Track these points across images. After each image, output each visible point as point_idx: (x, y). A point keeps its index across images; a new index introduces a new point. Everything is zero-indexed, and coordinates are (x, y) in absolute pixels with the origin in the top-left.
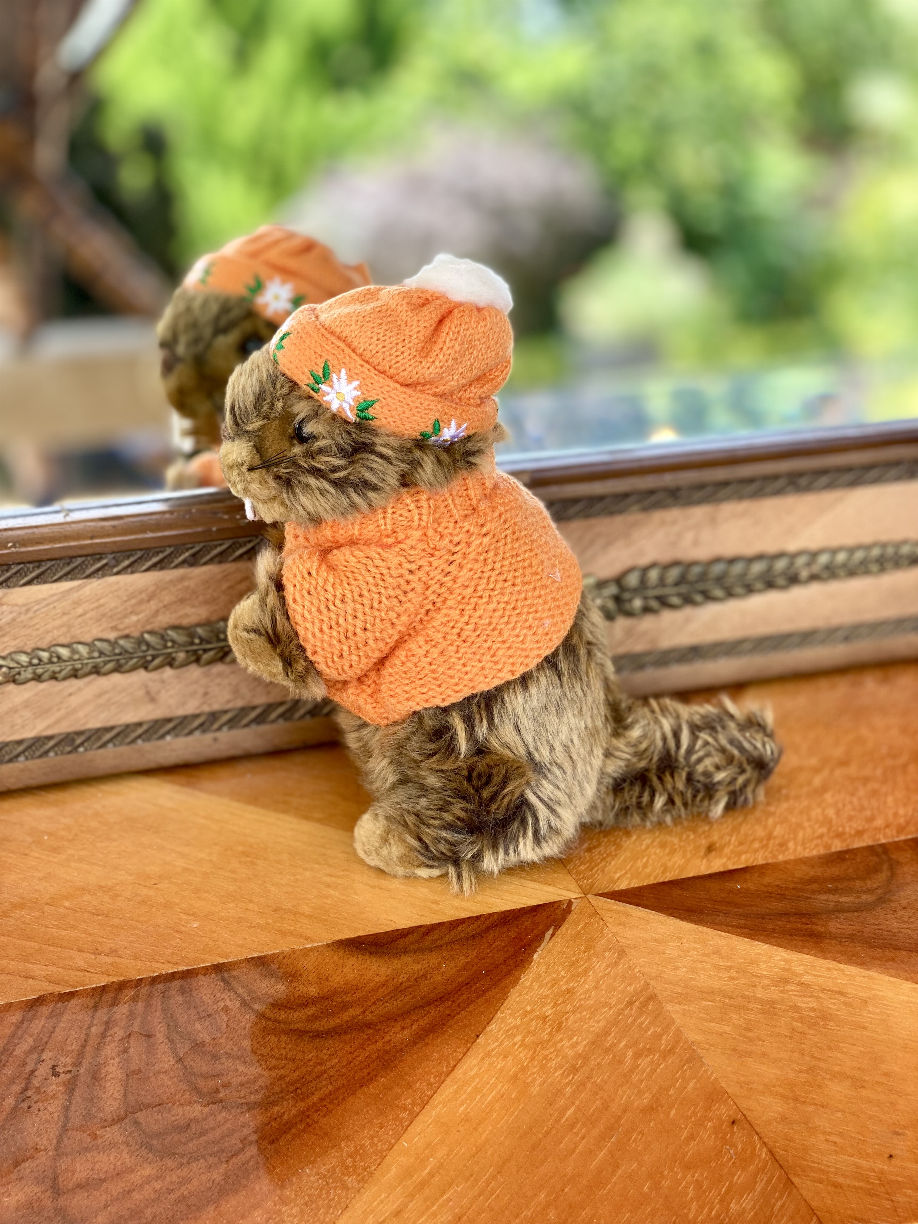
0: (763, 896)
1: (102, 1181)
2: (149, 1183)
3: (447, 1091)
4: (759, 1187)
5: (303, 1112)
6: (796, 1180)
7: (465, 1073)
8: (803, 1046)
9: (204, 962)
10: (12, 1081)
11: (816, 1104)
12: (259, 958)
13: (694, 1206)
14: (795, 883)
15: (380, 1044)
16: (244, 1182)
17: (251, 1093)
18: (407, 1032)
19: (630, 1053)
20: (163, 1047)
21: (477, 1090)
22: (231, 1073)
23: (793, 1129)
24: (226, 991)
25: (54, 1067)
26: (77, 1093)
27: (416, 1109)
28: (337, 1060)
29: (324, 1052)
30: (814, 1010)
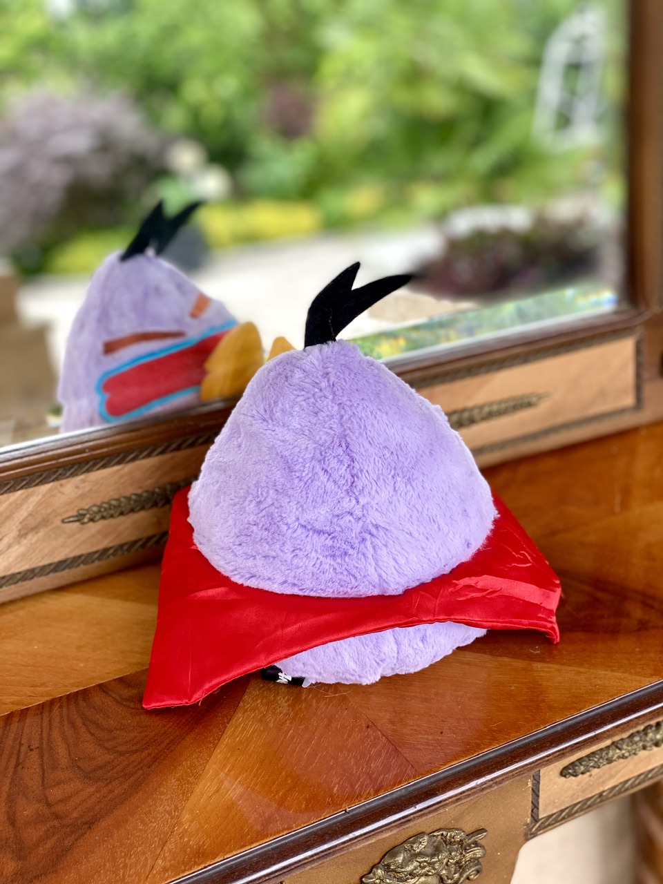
1: (70, 797)
2: (93, 795)
3: (229, 731)
4: (383, 755)
5: (161, 751)
6: (400, 750)
7: (236, 721)
9: (92, 684)
10: (10, 756)
11: (405, 713)
12: (120, 678)
13: (355, 768)
16: (140, 788)
17: (133, 746)
19: (314, 701)
20: (83, 729)
21: (244, 729)
22: (120, 738)
23: (396, 726)
24: (107, 697)
25: (29, 747)
26: (45, 758)
27: (216, 742)
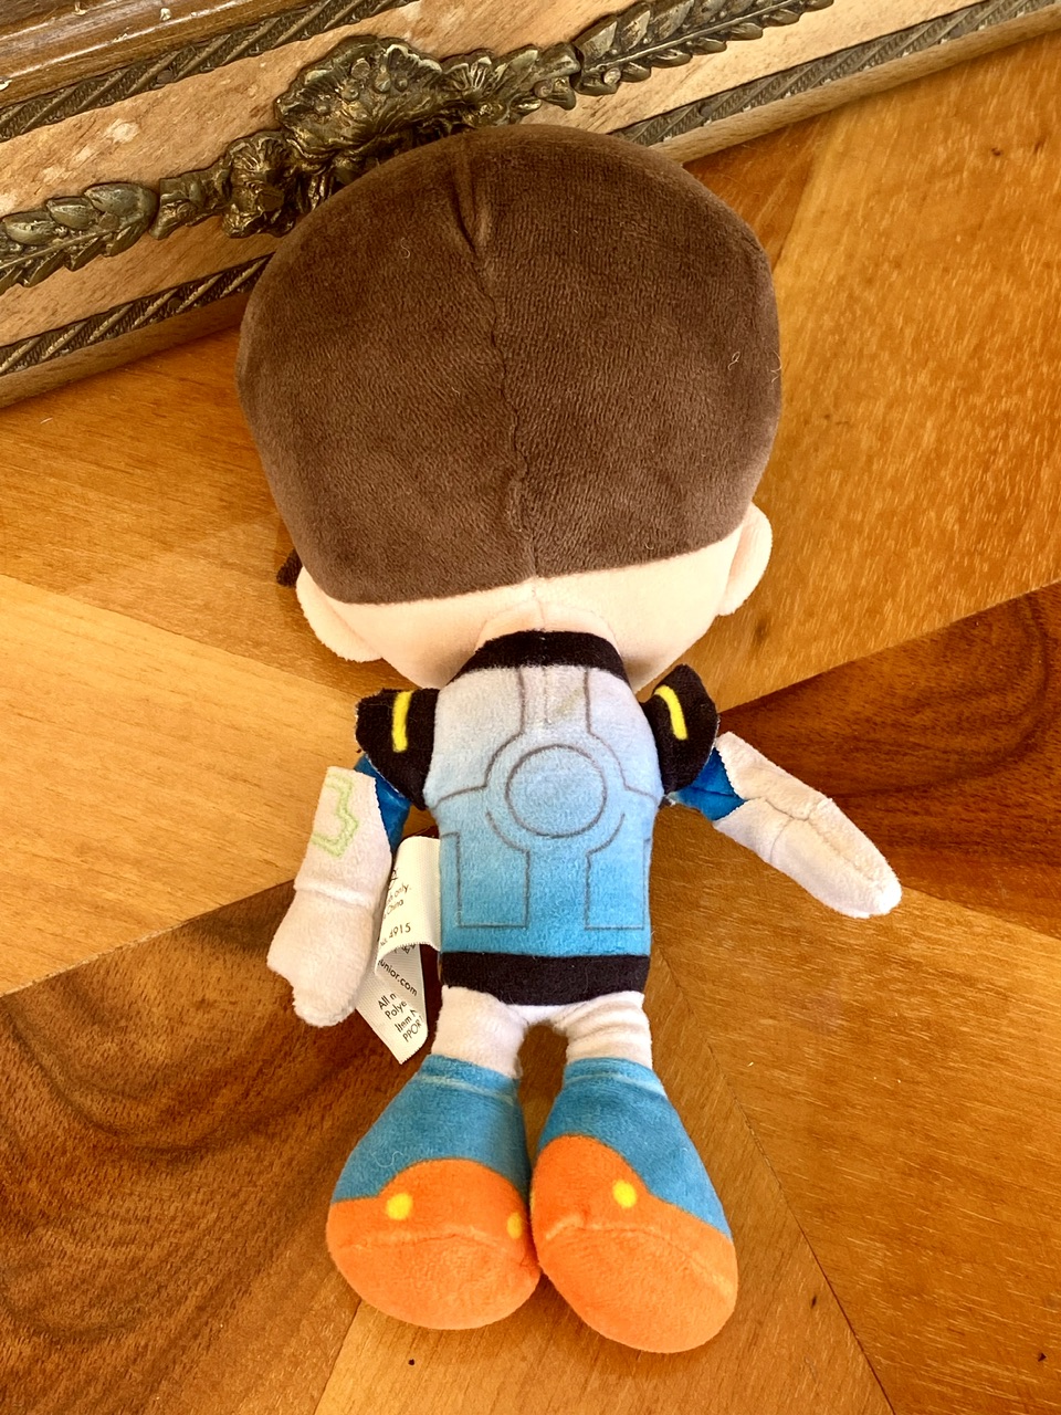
0: (846, 747)
8: (912, 1111)
11: (933, 1248)
14: (895, 709)
15: (276, 1169)
17: (91, 1306)
18: (315, 1137)
22: (55, 1262)
23: (902, 1310)
24: (24, 1064)
28: (215, 1215)
29: (193, 1196)
30: (927, 1024)
